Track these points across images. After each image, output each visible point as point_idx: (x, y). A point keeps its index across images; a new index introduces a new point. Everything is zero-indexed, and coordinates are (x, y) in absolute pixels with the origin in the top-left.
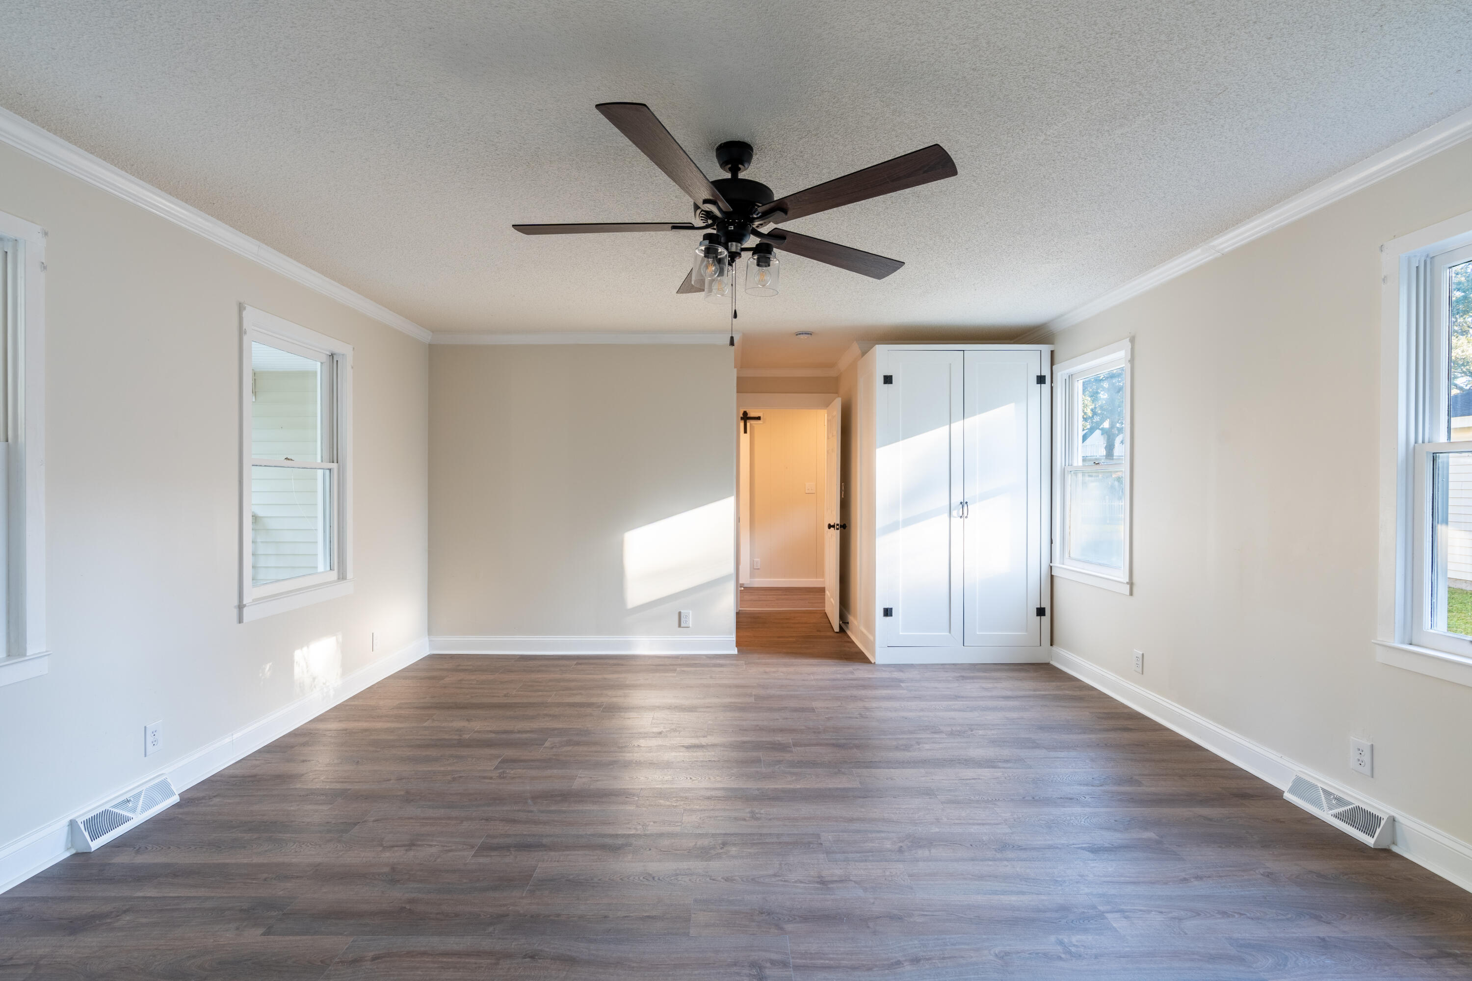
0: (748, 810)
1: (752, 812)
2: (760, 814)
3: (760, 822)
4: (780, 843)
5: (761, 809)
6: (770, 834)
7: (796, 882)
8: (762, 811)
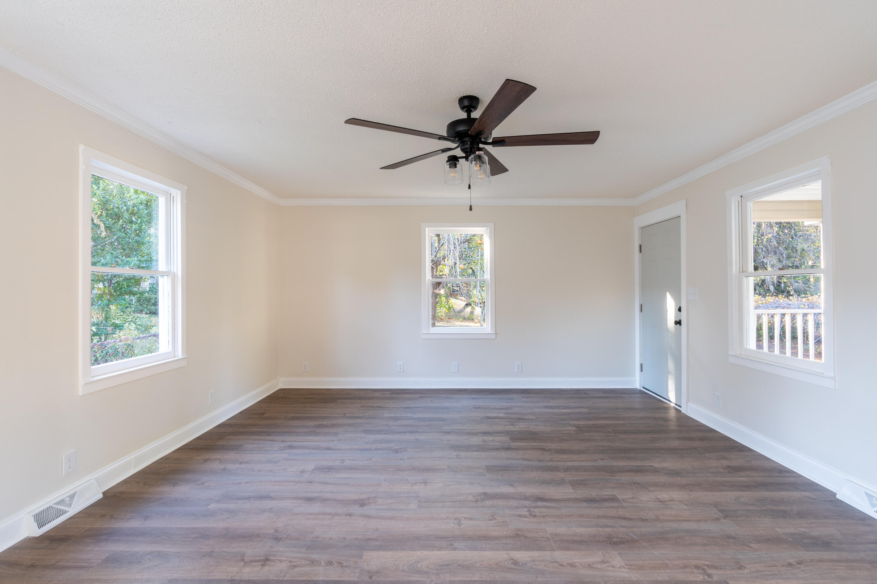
0: (463, 526)
1: (460, 525)
2: (454, 523)
3: (455, 516)
4: (443, 502)
5: (453, 527)
6: (449, 507)
7: (439, 483)
8: (452, 525)
